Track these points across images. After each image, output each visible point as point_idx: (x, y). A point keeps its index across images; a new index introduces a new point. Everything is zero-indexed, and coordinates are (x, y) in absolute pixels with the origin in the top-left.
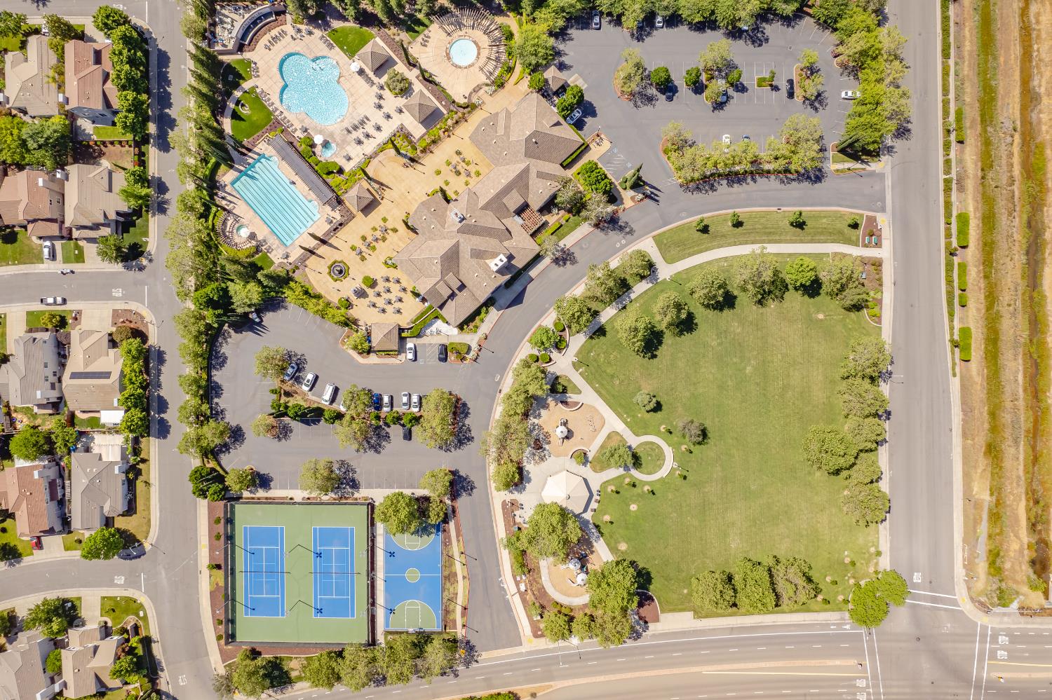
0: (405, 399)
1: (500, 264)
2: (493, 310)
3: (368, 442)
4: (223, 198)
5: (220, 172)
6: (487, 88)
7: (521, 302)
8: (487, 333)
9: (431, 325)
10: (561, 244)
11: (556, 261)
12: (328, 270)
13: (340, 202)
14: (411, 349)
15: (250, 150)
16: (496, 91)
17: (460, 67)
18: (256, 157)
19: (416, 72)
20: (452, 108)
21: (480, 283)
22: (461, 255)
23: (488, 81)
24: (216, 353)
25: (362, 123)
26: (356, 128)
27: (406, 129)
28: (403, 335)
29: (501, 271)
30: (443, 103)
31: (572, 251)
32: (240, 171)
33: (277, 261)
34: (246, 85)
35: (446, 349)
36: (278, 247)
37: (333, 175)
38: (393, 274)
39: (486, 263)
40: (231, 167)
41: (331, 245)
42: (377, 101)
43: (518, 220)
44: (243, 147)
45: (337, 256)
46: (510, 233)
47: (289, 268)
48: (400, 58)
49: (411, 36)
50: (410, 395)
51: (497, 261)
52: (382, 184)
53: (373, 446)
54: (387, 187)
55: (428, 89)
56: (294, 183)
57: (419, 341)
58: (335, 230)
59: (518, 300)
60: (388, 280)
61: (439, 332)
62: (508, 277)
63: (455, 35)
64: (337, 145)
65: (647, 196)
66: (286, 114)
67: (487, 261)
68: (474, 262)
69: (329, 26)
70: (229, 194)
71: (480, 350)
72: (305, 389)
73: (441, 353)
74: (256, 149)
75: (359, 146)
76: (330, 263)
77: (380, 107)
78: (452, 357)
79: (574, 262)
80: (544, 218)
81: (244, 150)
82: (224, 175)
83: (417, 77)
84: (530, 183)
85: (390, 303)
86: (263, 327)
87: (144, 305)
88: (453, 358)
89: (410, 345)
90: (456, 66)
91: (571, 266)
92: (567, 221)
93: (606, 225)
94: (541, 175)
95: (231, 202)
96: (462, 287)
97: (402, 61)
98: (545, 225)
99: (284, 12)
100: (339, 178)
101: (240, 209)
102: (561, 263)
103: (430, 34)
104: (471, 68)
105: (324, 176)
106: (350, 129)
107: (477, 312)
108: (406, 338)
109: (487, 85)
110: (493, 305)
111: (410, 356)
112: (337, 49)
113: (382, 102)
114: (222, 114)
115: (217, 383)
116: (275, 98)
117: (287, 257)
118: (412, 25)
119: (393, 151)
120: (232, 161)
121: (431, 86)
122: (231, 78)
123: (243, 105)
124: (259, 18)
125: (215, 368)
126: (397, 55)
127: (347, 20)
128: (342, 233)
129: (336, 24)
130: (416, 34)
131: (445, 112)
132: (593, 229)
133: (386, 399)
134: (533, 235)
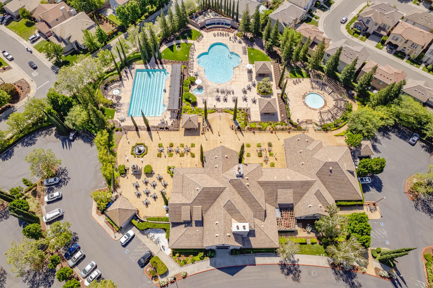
0: (88, 268)
1: (241, 229)
2: (207, 262)
3: (35, 276)
4: (126, 72)
5: (138, 62)
6: (315, 126)
7: (232, 274)
8: (189, 274)
9: (158, 232)
10: (296, 257)
11: (283, 266)
12: (134, 145)
13: (178, 117)
14: (128, 235)
15: (161, 63)
16: (320, 130)
17: (307, 106)
18: (161, 68)
19: (280, 91)
20: (286, 121)
21: (215, 231)
22: (219, 199)
23: (319, 124)
24: (33, 137)
25: (229, 92)
26: (223, 92)
27: (249, 112)
28: (134, 221)
29: (237, 236)
30: (283, 115)
31: (300, 268)
32: (147, 68)
33: (115, 118)
34: (190, 41)
35: (149, 258)
36: (124, 113)
37: (188, 103)
38: (167, 179)
39: (231, 221)
40: (145, 64)
41: (150, 135)
42: (246, 88)
43: (278, 213)
44: (160, 60)
45: (147, 142)
46: (265, 216)
47: (117, 126)
48: (276, 80)
49: (290, 76)
50: (96, 267)
51: (241, 225)
52: (210, 127)
53: (33, 282)
54: (212, 130)
55: (279, 103)
56: (165, 92)
57: (139, 235)
58: (160, 128)
59: (232, 270)
60: (160, 179)
61: (157, 242)
62: (238, 245)
63: (316, 91)
64: (206, 92)
65: (391, 278)
66: (195, 63)
67: (233, 220)
68: (223, 211)
69: (252, 46)
70: (131, 73)
71: (172, 282)
72: (46, 199)
73: (143, 258)
74: (164, 66)
75: (216, 101)
76: (139, 142)
77: (245, 92)
78: (148, 268)
79: (296, 279)
80: (297, 228)
81: (159, 62)
82: (138, 64)
83: (278, 94)
84: (306, 195)
85: (147, 194)
86: (70, 145)
87: (37, 88)
88: (148, 270)
89: (131, 232)
90: (305, 104)
91: (291, 280)
92: (313, 244)
93: (341, 272)
94: (319, 195)
95: (127, 76)
96: (200, 223)
97: (276, 82)
98: (293, 233)
99: (236, 29)
100: (190, 107)
101: (128, 83)
102: (286, 271)
103: (302, 81)
104: (313, 111)
105: (184, 100)
106: (220, 90)
107: (194, 252)
108: (134, 225)
109: (317, 125)
110: (211, 257)
111: (123, 240)
112: (247, 56)
113: (248, 91)
114: (166, 43)
115: (13, 152)
116: (196, 54)
117: (122, 121)
118: (296, 72)
119: (232, 117)
120: (149, 61)
121: (282, 103)
122: (186, 34)
123: (179, 47)
124: (223, 24)
125: (23, 143)
126: (275, 78)
127: (263, 49)
128: (162, 133)
129: (256, 47)
130: (295, 77)
131: (280, 119)
132: (328, 266)
133: (78, 255)
134: (281, 232)
